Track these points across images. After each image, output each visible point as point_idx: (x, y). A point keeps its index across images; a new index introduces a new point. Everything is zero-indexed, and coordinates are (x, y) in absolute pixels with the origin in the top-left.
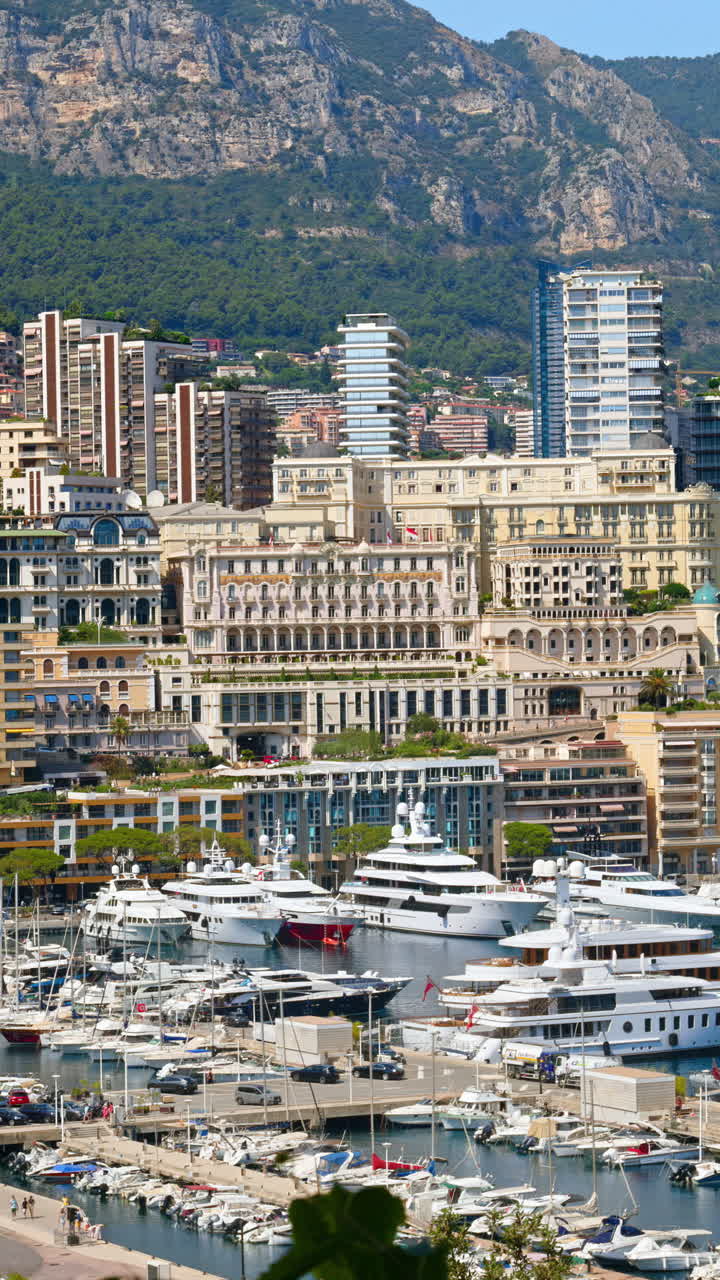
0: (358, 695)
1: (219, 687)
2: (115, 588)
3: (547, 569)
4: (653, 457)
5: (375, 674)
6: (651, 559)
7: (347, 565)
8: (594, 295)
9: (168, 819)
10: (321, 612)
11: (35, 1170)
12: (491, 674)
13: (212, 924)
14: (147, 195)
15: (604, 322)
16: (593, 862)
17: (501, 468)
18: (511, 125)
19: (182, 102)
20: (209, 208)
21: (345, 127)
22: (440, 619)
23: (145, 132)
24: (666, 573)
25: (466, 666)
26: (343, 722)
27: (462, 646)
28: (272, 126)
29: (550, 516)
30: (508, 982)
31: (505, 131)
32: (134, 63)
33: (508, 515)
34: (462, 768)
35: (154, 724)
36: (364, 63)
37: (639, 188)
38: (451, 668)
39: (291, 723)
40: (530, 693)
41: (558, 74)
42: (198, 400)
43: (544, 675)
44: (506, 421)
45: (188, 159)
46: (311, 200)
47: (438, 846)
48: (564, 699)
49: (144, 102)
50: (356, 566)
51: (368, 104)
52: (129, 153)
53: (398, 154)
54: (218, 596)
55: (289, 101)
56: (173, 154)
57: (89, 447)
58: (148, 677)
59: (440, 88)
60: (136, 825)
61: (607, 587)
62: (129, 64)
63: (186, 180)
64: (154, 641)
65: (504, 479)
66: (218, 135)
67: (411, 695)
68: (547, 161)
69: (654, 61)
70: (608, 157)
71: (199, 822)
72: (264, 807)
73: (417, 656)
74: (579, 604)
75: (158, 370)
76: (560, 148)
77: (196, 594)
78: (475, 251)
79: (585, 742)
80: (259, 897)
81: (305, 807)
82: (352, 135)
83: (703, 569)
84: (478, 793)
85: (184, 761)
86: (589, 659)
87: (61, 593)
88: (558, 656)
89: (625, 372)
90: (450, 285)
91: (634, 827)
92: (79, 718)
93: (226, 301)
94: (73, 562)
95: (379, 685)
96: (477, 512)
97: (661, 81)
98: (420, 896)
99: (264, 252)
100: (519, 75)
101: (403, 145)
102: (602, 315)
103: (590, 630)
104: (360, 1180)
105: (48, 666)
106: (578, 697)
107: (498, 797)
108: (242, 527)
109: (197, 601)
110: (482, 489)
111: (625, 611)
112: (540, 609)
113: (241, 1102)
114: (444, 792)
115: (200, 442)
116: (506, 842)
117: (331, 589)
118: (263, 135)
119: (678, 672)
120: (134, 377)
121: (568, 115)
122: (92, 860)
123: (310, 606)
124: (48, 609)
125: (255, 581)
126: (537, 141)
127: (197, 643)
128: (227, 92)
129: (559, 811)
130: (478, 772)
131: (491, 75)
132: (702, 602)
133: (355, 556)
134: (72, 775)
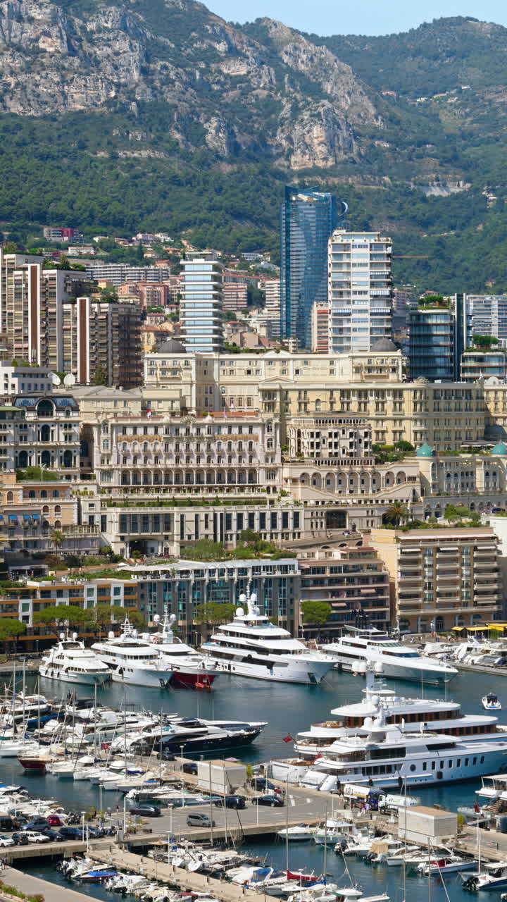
0: (207, 516)
1: (119, 510)
2: (51, 444)
3: (325, 433)
4: (388, 357)
5: (216, 502)
6: (388, 425)
7: (198, 430)
8: (349, 247)
9: (90, 599)
10: (181, 460)
11: (76, 874)
12: (290, 502)
13: (126, 673)
14: (19, 127)
15: (354, 265)
16: (361, 633)
17: (289, 359)
18: (259, 83)
19: (42, 64)
20: (60, 136)
21: (150, 83)
22: (257, 465)
23: (17, 84)
24: (398, 434)
25: (272, 496)
26: (197, 533)
27: (270, 483)
28: (102, 82)
29: (324, 397)
30: (339, 739)
31: (255, 86)
32: (10, 37)
33: (297, 395)
34: (274, 566)
35: (77, 534)
36: (162, 39)
37: (343, 127)
38: (264, 498)
39: (164, 533)
40: (315, 515)
41: (289, 48)
42: (92, 309)
43: (323, 503)
44: (259, 287)
45: (46, 103)
46: (128, 133)
47: (265, 622)
48: (336, 518)
49: (18, 64)
50: (204, 431)
51: (165, 67)
52: (7, 98)
53: (184, 101)
54: (116, 449)
55: (113, 64)
56: (36, 99)
57: (20, 338)
58: (73, 503)
59: (212, 56)
60: (71, 603)
61: (362, 445)
62: (7, 39)
63: (44, 117)
64: (75, 478)
65: (291, 367)
66: (66, 87)
67: (240, 516)
68: (282, 107)
69: (350, 37)
70: (323, 106)
71: (110, 601)
72: (151, 591)
73: (242, 489)
74: (344, 456)
75: (65, 289)
76: (291, 98)
77: (102, 448)
78: (235, 167)
79: (351, 548)
80: (156, 656)
81: (176, 590)
82: (154, 88)
83: (421, 432)
84: (284, 582)
85: (97, 558)
86: (351, 492)
87: (16, 446)
88: (332, 490)
89: (367, 297)
90: (219, 191)
91: (381, 603)
92: (31, 531)
93: (74, 202)
94: (24, 427)
95: (220, 510)
96: (278, 394)
97: (356, 52)
98: (255, 655)
99: (96, 167)
100: (264, 48)
101: (188, 95)
102: (353, 260)
103: (351, 474)
104: (279, 886)
105: (10, 496)
106: (345, 517)
107: (297, 585)
108: (130, 404)
109: (102, 452)
110: (277, 374)
111: (373, 461)
112: (320, 459)
113: (190, 824)
114: (264, 581)
115: (92, 336)
116: (301, 613)
117: (188, 446)
118: (96, 88)
119: (407, 501)
120: (50, 293)
121: (296, 75)
122: (43, 625)
123: (175, 456)
124: (8, 457)
125: (139, 440)
126: (276, 94)
127: (102, 480)
128: (71, 58)
129: (336, 593)
130: (285, 569)
131: (246, 48)
132: (422, 455)
133: (203, 425)
134: (27, 567)
